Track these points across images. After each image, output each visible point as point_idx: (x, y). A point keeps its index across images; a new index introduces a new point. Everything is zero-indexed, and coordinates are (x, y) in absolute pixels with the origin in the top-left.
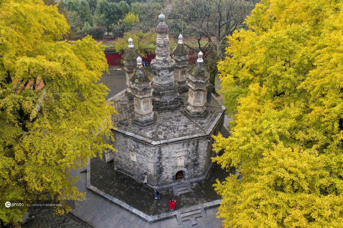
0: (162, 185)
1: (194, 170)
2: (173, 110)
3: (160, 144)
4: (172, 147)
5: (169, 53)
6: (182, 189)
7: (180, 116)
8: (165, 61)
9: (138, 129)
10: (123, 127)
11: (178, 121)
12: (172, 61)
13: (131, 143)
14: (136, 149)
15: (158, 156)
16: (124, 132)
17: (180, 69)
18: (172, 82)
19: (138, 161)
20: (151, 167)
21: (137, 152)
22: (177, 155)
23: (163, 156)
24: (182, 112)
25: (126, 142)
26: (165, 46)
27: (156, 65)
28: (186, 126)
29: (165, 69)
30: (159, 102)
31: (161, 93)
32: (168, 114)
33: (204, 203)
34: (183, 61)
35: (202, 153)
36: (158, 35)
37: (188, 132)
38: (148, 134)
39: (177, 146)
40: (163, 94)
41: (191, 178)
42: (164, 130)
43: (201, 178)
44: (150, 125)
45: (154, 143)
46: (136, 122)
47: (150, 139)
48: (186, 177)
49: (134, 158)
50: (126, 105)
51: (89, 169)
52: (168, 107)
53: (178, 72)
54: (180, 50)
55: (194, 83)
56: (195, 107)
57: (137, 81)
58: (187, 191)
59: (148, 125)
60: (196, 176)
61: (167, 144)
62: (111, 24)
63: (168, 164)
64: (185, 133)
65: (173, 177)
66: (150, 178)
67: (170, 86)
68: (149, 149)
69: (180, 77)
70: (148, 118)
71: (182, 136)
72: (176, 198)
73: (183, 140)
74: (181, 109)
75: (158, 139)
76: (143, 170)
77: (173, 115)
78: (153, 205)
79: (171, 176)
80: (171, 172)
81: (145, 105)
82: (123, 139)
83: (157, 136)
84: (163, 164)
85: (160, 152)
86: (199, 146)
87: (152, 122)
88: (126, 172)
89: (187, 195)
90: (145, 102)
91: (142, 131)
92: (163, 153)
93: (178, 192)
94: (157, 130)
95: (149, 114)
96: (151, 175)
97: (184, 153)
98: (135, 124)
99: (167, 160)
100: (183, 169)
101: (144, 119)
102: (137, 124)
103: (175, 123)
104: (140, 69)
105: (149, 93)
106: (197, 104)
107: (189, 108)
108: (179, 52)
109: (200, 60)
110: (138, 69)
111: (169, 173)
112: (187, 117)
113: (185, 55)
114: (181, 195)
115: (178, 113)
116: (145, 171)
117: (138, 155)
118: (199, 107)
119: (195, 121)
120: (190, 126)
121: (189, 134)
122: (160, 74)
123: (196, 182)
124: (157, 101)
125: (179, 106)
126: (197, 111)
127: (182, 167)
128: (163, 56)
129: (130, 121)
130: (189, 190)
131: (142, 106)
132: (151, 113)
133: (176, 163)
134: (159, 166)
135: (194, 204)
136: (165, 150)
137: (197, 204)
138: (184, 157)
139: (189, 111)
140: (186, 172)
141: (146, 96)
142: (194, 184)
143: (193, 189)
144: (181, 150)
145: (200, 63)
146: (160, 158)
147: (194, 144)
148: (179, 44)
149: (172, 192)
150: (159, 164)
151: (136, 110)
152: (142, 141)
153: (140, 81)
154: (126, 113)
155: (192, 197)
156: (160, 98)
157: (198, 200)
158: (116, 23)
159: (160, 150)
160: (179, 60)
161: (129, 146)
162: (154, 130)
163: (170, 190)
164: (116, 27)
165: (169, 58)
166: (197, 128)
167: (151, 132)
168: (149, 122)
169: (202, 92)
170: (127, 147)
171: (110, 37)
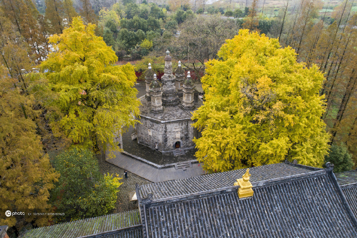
0: (167, 150)
1: (186, 142)
2: (174, 106)
3: (166, 123)
4: (172, 125)
5: (172, 72)
6: (179, 153)
7: (178, 109)
8: (169, 77)
9: (153, 115)
10: (145, 114)
11: (177, 111)
12: (173, 77)
13: (149, 123)
14: (152, 127)
15: (164, 130)
16: (145, 116)
17: (179, 81)
18: (174, 89)
19: (153, 134)
20: (160, 138)
21: (153, 128)
22: (176, 130)
23: (168, 130)
24: (180, 107)
25: (146, 123)
26: (169, 68)
27: (164, 79)
28: (181, 114)
29: (170, 81)
30: (166, 101)
31: (167, 95)
32: (171, 108)
33: (191, 160)
34: (181, 77)
35: (191, 130)
36: (166, 62)
37: (182, 117)
38: (159, 118)
39: (175, 125)
40: (168, 96)
41: (184, 147)
42: (168, 116)
43: (190, 148)
44: (160, 113)
45: (162, 122)
46: (152, 111)
47: (160, 120)
48: (182, 146)
49: (150, 133)
50: (146, 103)
51: (121, 143)
52: (171, 104)
53: (178, 84)
54: (179, 70)
55: (185, 89)
56: (187, 103)
57: (153, 87)
58: (182, 155)
59: (159, 113)
60: (188, 146)
61: (169, 123)
62: (130, 48)
63: (170, 136)
64: (180, 117)
65: (174, 145)
66: (160, 145)
67: (173, 91)
68: (159, 125)
69: (179, 87)
70: (159, 109)
71: (178, 119)
72: (175, 157)
73: (179, 121)
74: (179, 106)
75: (164, 120)
76: (156, 141)
77: (174, 109)
78: (161, 160)
79: (172, 145)
80: (172, 141)
81: (158, 101)
82: (144, 121)
83: (164, 118)
84: (168, 136)
85: (166, 128)
86: (189, 126)
87: (161, 112)
88: (145, 144)
89: (182, 156)
90: (158, 99)
91: (156, 116)
92: (167, 128)
93: (176, 155)
94: (164, 116)
95: (159, 106)
96: (160, 143)
97: (180, 130)
98: (151, 112)
99: (170, 133)
100: (180, 140)
101: (157, 109)
102: (153, 113)
103: (175, 113)
104: (155, 81)
105: (160, 94)
106: (188, 102)
107: (184, 104)
108: (178, 71)
109: (189, 76)
110: (154, 80)
111: (171, 143)
112: (182, 110)
113: (182, 73)
114: (178, 156)
115: (177, 107)
116: (157, 141)
117: (153, 130)
118: (189, 103)
119: (186, 111)
120: (184, 114)
121: (182, 118)
122: (167, 84)
123: (188, 150)
124: (165, 100)
125: (178, 104)
126: (188, 106)
127: (179, 139)
128: (168, 74)
129: (149, 111)
130: (183, 154)
131: (156, 101)
132: (160, 106)
133: (175, 136)
134: (165, 137)
135: (185, 160)
136: (169, 126)
137: (187, 160)
138: (180, 132)
139: (183, 106)
140: (182, 143)
141: (158, 96)
142: (187, 151)
143: (185, 154)
144: (178, 127)
145: (189, 78)
146: (165, 132)
147: (185, 124)
148: (179, 67)
149: (173, 154)
150: (165, 136)
151: (152, 104)
152: (156, 121)
153: (155, 87)
154: (146, 107)
155: (185, 157)
156: (167, 98)
157: (188, 159)
158: (134, 48)
159: (166, 126)
160: (179, 76)
161: (147, 126)
162: (162, 116)
163: (172, 154)
164: (134, 50)
165: (172, 75)
166: (188, 115)
167: (161, 116)
168: (160, 111)
169: (190, 94)
170: (146, 127)
171: (129, 59)
